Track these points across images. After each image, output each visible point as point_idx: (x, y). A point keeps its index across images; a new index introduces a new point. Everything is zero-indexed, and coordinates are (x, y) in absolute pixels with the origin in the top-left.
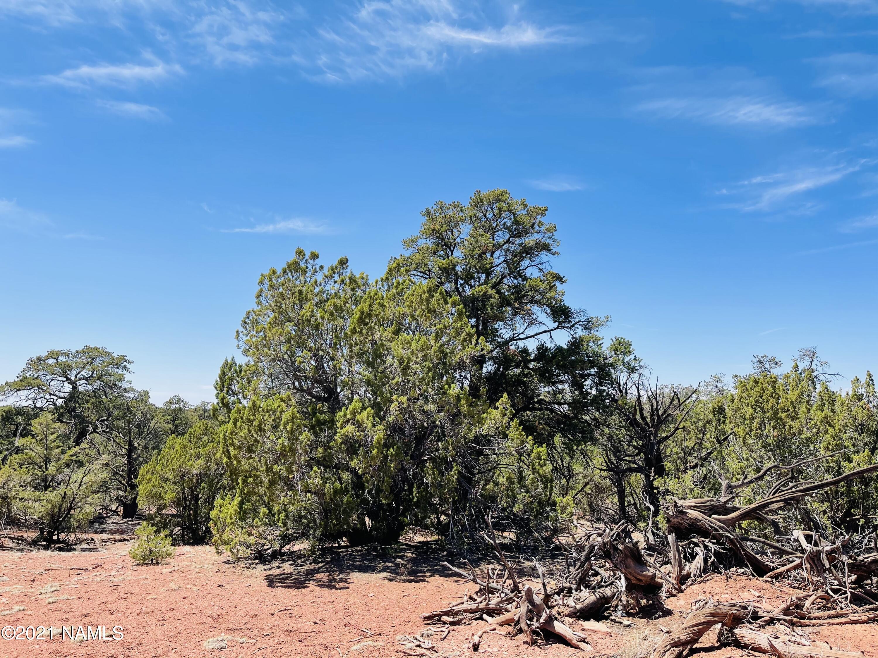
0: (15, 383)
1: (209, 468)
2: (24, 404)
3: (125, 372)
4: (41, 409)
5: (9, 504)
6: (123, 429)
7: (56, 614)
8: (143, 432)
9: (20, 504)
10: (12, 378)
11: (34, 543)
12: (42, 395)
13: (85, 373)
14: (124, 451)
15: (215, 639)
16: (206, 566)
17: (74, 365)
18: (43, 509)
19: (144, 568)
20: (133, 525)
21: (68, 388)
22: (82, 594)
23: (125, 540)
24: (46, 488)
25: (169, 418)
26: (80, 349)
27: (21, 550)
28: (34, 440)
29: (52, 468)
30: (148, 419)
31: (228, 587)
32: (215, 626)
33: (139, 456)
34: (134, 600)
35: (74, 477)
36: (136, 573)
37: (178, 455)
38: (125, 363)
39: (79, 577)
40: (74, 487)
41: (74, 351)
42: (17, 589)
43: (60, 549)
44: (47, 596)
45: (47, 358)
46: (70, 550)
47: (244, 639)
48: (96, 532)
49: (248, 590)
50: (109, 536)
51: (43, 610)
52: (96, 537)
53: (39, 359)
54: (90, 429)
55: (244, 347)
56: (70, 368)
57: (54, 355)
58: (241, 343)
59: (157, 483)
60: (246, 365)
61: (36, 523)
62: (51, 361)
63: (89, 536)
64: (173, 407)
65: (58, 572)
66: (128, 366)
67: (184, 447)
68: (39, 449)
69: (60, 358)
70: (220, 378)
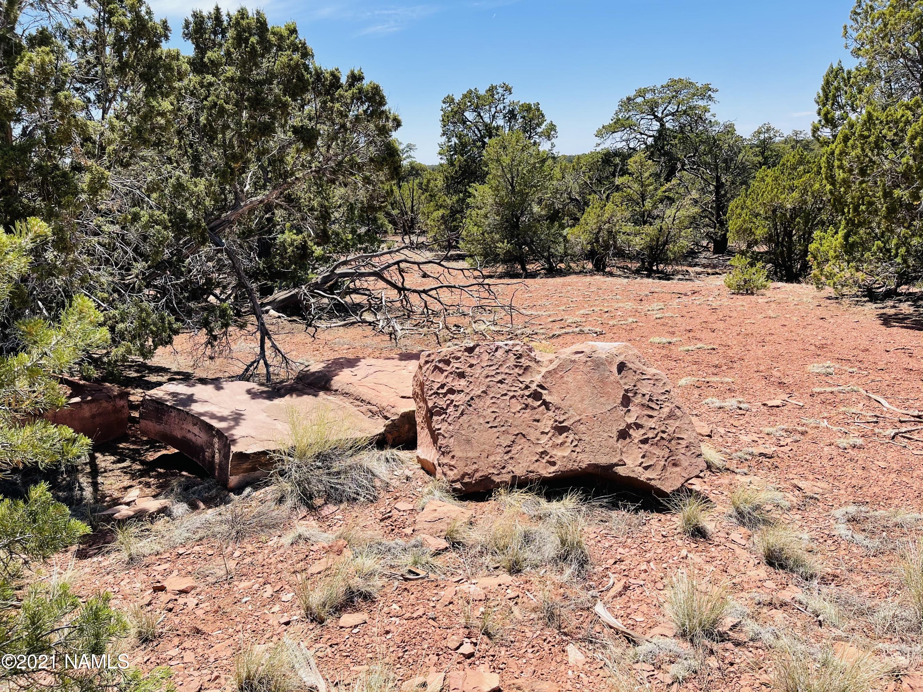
0: (610, 126)
1: (805, 202)
2: (619, 145)
3: (710, 103)
4: (634, 149)
5: (614, 237)
6: (709, 164)
7: (663, 327)
8: (730, 168)
9: (624, 237)
10: (608, 122)
11: (637, 272)
12: (633, 135)
13: (672, 108)
14: (712, 187)
15: (821, 365)
16: (805, 300)
17: (660, 101)
18: (642, 242)
19: (739, 297)
20: (725, 261)
21: (656, 125)
22: (684, 313)
23: (717, 273)
24: (645, 223)
25: (757, 149)
26: (665, 84)
27: (628, 277)
28: (631, 178)
29: (648, 204)
30: (735, 153)
31: (832, 321)
32: (819, 353)
33: (726, 193)
34: (733, 322)
35: (668, 212)
36: (732, 301)
37: (770, 188)
38: (710, 93)
39: (680, 300)
40: (669, 221)
41: (659, 86)
42: (629, 305)
43: (660, 278)
44: (655, 312)
45: (636, 97)
46: (668, 279)
47: (854, 370)
48: (690, 266)
49: (856, 325)
50: (702, 269)
51: (652, 324)
52: (690, 269)
53: (629, 99)
54: (679, 166)
55: (854, 46)
56: (657, 104)
57: (641, 93)
58: (850, 42)
59: (747, 218)
60: (857, 69)
61: (638, 253)
62: (639, 100)
63: (685, 268)
64: (762, 137)
65: (661, 295)
66: (713, 95)
67: (776, 179)
68: (636, 186)
69: (647, 95)
70: (823, 90)
